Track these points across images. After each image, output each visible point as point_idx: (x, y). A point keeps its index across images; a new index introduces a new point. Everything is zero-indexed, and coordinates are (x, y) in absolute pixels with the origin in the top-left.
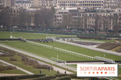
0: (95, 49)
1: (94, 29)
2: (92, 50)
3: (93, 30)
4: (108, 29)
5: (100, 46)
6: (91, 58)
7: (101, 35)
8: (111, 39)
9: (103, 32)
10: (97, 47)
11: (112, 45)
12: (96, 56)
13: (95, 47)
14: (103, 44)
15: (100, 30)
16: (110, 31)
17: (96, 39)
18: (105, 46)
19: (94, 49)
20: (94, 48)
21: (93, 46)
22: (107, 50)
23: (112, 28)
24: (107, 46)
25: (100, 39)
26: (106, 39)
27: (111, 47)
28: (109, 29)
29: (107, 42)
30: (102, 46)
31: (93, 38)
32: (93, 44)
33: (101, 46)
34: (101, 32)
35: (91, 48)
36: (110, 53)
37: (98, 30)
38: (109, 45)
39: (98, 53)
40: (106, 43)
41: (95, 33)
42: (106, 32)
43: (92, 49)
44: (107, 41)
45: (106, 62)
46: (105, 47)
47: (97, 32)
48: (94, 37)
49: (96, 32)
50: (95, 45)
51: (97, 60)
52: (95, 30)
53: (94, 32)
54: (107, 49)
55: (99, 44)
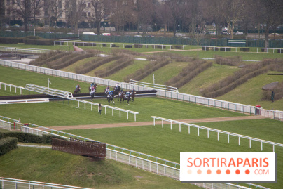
0: (27, 68)
1: (23, 20)
2: (18, 70)
3: (19, 22)
4: (55, 18)
5: (38, 60)
6: (18, 89)
7: (41, 35)
8: (63, 44)
9: (44, 27)
10: (31, 63)
11: (65, 56)
12: (30, 85)
13: (27, 63)
14: (45, 55)
15: (37, 23)
16: (60, 23)
17: (27, 43)
18: (50, 61)
19: (24, 68)
20: (23, 64)
21: (23, 60)
22: (56, 68)
23: (63, 17)
24: (55, 59)
25: (38, 44)
26: (51, 44)
27: (64, 61)
28: (58, 20)
29: (54, 51)
30: (43, 61)
31: (21, 41)
32: (22, 56)
33: (41, 61)
34: (39, 28)
35: (17, 66)
36: (62, 75)
37: (32, 23)
38: (59, 57)
39: (34, 77)
40: (51, 53)
41: (26, 29)
42: (51, 25)
43: (20, 67)
44: (55, 49)
45: (52, 96)
46: (50, 63)
47: (30, 26)
48: (24, 38)
49: (26, 27)
50: (26, 57)
51: (32, 94)
52: (26, 22)
53: (24, 26)
54: (54, 66)
55: (36, 54)
